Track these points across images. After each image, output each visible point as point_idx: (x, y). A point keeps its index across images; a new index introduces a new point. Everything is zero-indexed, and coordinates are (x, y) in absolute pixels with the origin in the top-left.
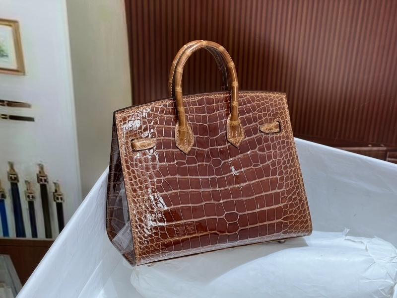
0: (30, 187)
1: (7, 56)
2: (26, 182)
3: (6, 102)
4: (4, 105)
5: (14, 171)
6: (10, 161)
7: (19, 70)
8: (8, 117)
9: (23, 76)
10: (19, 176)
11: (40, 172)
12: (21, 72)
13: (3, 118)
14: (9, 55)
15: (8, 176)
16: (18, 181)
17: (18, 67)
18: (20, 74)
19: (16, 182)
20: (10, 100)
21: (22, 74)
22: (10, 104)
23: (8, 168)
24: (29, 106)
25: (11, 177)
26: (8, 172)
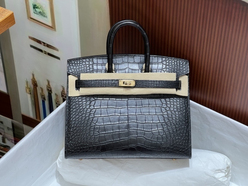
0: (58, 98)
1: (46, 17)
2: (56, 94)
3: (46, 44)
4: (45, 46)
5: (50, 85)
6: (48, 79)
7: (53, 27)
8: (47, 53)
9: (54, 31)
10: (52, 89)
11: (63, 91)
12: (54, 28)
13: (44, 53)
14: (48, 17)
15: (47, 88)
16: (52, 92)
17: (52, 25)
18: (53, 29)
19: (50, 92)
20: (48, 44)
21: (54, 30)
22: (48, 46)
23: (47, 84)
24: (57, 50)
25: (48, 89)
26: (47, 86)
